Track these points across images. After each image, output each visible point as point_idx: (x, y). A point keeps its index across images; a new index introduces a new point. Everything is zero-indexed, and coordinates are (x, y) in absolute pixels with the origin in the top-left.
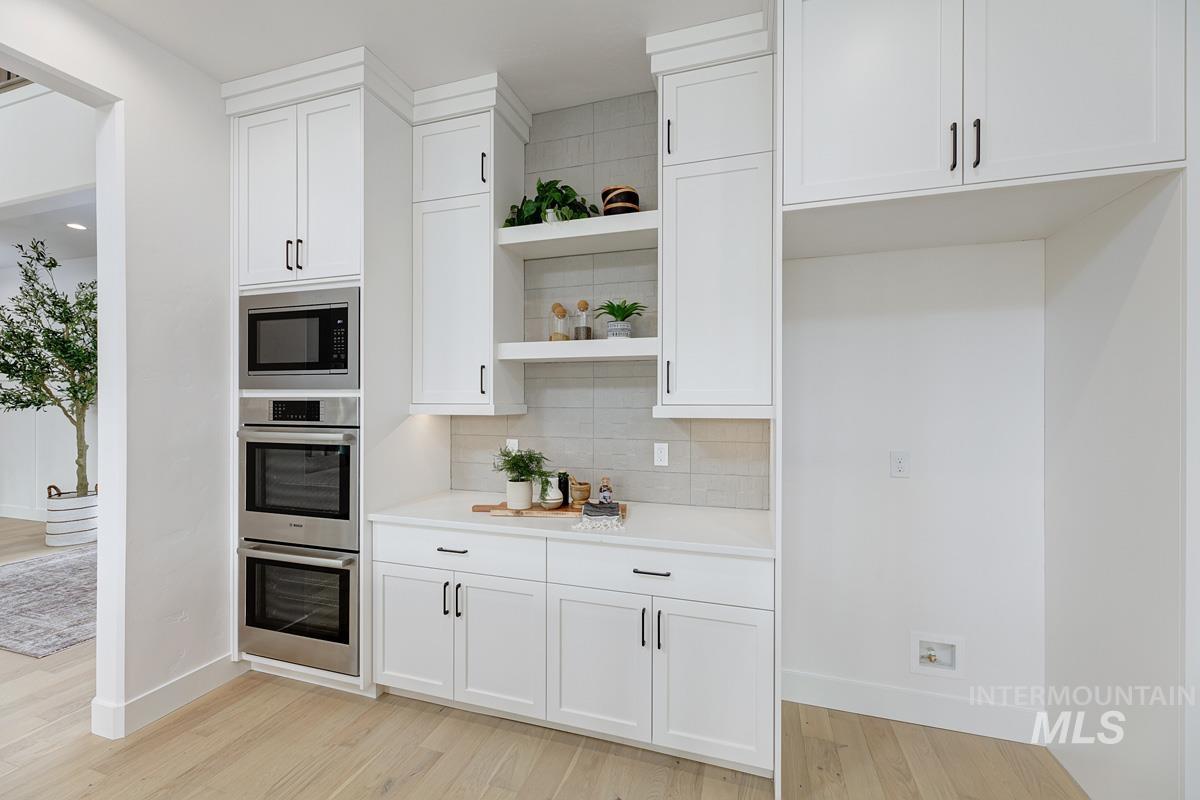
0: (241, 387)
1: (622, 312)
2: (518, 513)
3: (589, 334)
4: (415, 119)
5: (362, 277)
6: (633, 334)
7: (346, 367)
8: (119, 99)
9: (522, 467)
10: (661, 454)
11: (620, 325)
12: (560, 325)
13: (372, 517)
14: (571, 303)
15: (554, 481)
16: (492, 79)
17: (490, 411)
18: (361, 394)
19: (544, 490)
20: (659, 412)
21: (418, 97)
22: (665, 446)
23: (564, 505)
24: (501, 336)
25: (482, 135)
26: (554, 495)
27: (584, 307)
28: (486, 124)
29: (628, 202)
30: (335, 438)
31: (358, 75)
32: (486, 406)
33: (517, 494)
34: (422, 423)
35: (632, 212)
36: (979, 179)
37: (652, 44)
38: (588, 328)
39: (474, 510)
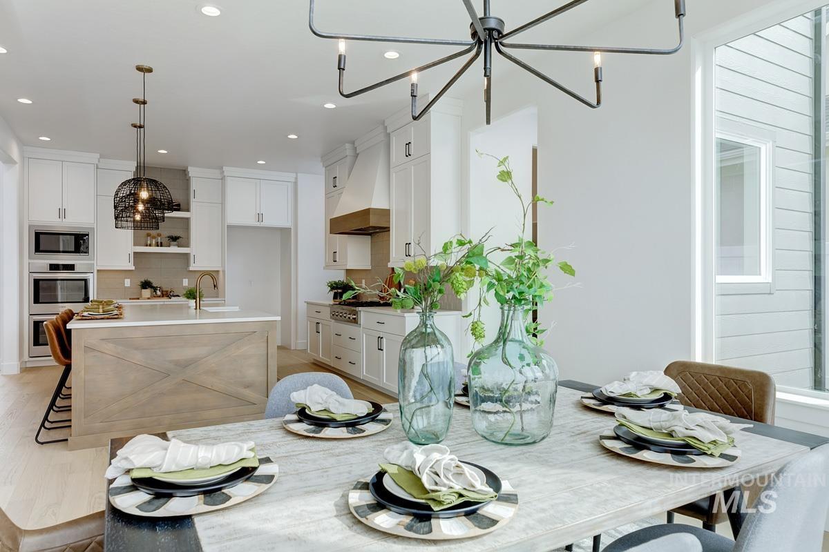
0: (29, 258)
1: (174, 239)
2: (149, 298)
3: (162, 245)
5: (95, 224)
6: (180, 246)
7: (89, 253)
8: (17, 163)
9: (146, 285)
10: (185, 282)
11: (175, 243)
12: (154, 241)
14: (154, 233)
15: (158, 289)
17: (133, 268)
18: (95, 262)
19: (155, 292)
20: (189, 269)
22: (187, 280)
23: (162, 296)
24: (135, 244)
26: (159, 293)
27: (160, 235)
29: (178, 207)
30: (83, 276)
31: (96, 161)
32: (131, 267)
33: (147, 293)
35: (178, 210)
36: (262, 224)
37: (190, 169)
38: (161, 243)
39: (130, 299)
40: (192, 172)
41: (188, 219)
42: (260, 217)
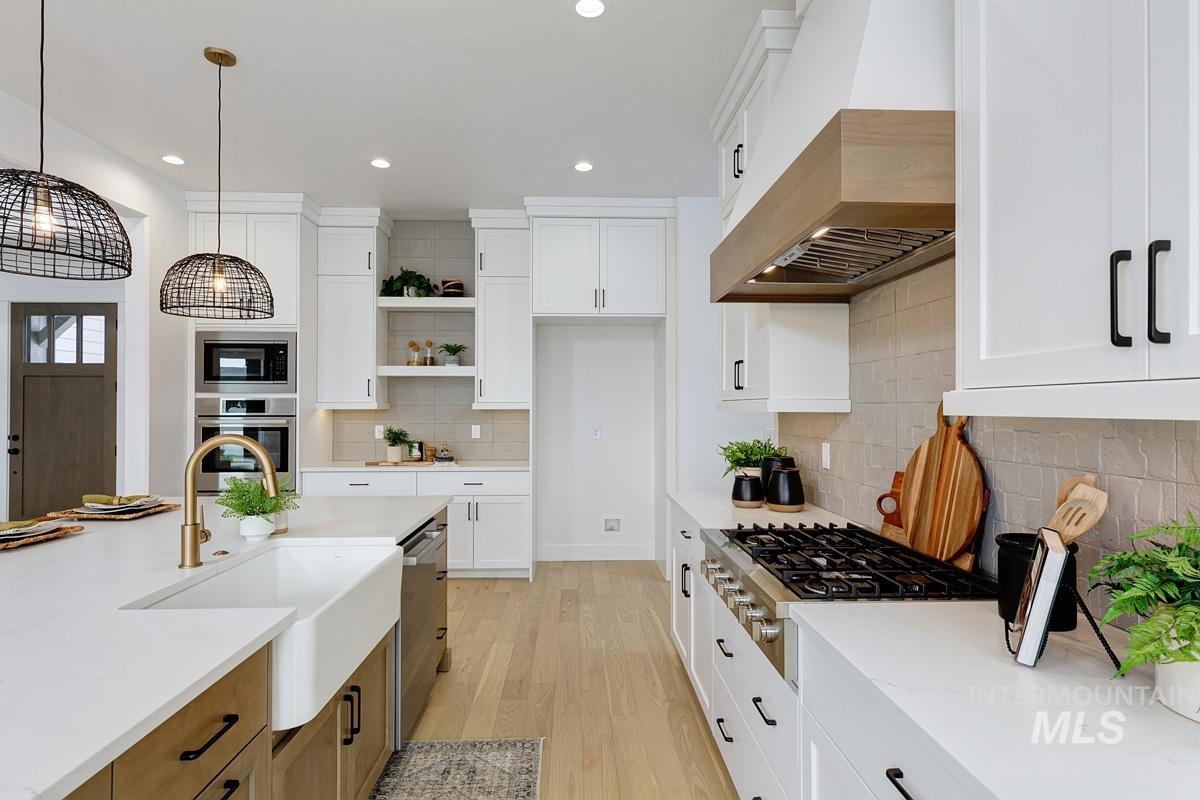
0: (196, 391)
1: (453, 350)
2: (396, 464)
3: (433, 362)
4: (321, 224)
5: (298, 326)
6: (461, 363)
7: (286, 379)
8: (146, 216)
9: (396, 438)
10: (476, 431)
11: (453, 357)
12: (416, 356)
13: (303, 470)
14: (421, 341)
15: (417, 445)
16: (377, 211)
17: (374, 406)
18: (297, 396)
19: (410, 451)
20: (475, 406)
21: (323, 210)
22: (479, 427)
23: (421, 460)
24: (379, 363)
25: (368, 242)
26: (416, 453)
27: (430, 344)
28: (372, 235)
29: (458, 290)
30: (281, 422)
31: (299, 208)
32: (372, 404)
33: (395, 453)
34: (321, 415)
35: (460, 295)
36: (605, 312)
37: (472, 213)
38: (432, 358)
39: (367, 464)
40: (478, 218)
41: (471, 312)
42: (600, 298)
